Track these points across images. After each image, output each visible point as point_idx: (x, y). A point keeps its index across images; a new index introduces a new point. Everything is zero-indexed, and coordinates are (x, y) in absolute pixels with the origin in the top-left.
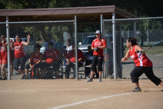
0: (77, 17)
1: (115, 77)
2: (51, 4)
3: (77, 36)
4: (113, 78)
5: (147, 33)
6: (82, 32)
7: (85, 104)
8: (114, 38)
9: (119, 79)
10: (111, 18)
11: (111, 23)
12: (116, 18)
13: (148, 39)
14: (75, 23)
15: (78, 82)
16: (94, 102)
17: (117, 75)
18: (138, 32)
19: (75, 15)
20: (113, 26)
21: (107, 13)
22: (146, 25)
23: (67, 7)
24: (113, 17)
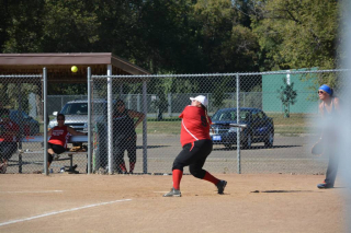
0: (48, 70)
1: (110, 171)
2: (8, 45)
3: (47, 101)
4: (106, 173)
5: (169, 99)
6: (60, 93)
7: (54, 217)
8: (109, 106)
9: (116, 175)
10: (106, 74)
11: (105, 82)
12: (113, 73)
13: (169, 108)
14: (44, 80)
15: (47, 178)
16: (69, 214)
17: (113, 168)
18: (154, 97)
19: (44, 66)
20: (109, 86)
21: (99, 65)
22: (167, 85)
23: (36, 52)
24: (109, 72)
